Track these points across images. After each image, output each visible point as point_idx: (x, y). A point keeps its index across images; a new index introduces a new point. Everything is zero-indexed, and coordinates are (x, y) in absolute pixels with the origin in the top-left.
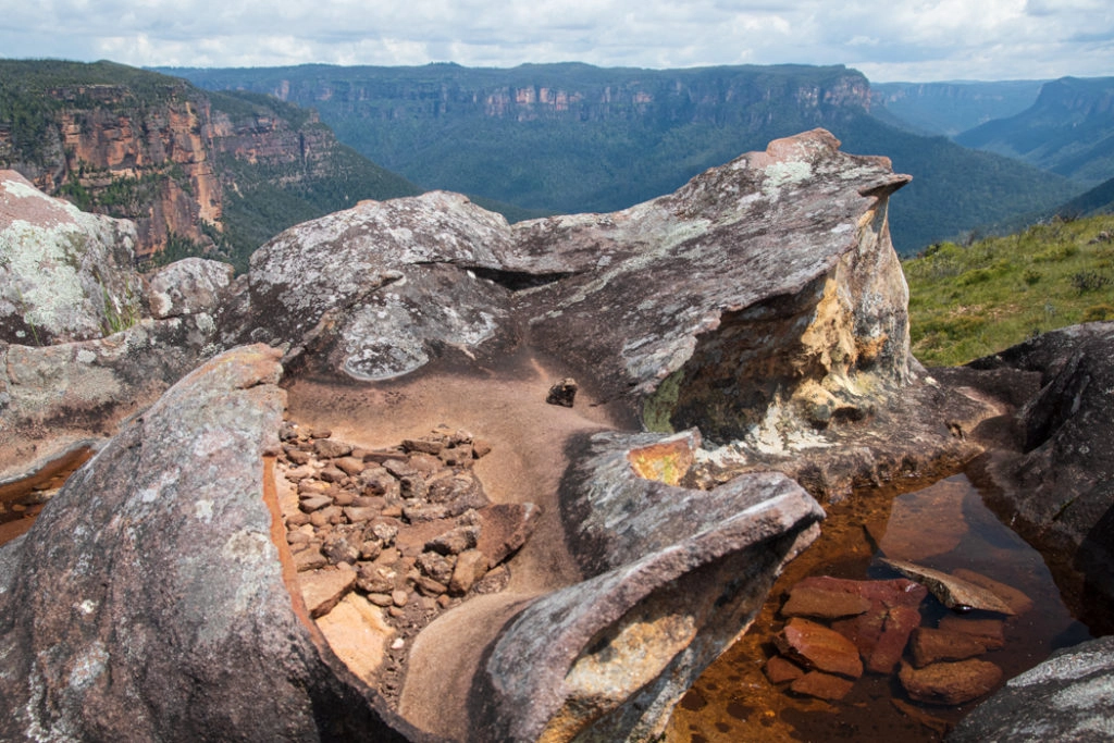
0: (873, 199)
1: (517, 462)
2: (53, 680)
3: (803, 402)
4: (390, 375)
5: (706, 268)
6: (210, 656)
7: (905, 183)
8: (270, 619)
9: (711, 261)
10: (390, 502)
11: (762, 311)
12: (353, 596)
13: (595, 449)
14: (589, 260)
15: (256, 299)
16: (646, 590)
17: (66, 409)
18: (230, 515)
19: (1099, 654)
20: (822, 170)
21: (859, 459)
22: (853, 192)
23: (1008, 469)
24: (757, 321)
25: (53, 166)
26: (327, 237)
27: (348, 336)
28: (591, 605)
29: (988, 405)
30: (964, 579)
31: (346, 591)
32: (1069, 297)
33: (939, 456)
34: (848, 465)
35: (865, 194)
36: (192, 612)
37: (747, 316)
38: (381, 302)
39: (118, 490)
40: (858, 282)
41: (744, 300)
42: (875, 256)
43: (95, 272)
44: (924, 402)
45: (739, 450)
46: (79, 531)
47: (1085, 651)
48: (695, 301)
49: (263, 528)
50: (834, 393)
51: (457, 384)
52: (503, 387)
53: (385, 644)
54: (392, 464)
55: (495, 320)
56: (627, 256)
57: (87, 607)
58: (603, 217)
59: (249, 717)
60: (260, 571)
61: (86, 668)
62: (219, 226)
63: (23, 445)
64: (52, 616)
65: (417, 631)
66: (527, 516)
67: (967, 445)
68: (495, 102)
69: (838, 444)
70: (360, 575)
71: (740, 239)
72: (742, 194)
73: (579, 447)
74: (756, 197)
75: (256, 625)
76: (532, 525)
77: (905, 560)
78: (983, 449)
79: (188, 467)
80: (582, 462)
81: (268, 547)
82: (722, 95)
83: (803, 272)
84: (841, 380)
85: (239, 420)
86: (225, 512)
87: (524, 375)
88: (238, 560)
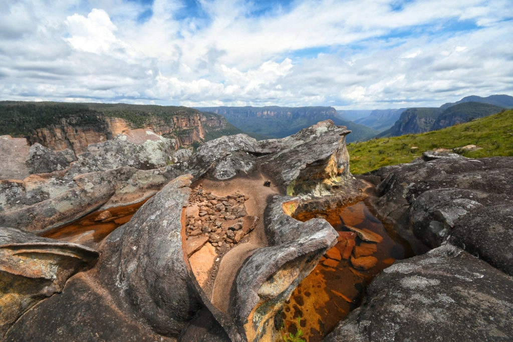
0: (343, 136)
1: (255, 203)
2: (124, 269)
3: (325, 184)
4: (226, 178)
5: (302, 152)
6: (161, 269)
7: (350, 132)
8: (177, 260)
9: (304, 151)
10: (222, 213)
11: (316, 164)
12: (208, 243)
13: (274, 201)
14: (275, 150)
15: (197, 159)
16: (284, 262)
17: (151, 185)
18: (171, 226)
19: (410, 264)
20: (330, 129)
21: (338, 198)
22: (338, 134)
23: (375, 202)
24: (314, 166)
25: (172, 127)
26: (215, 144)
27: (218, 168)
28: (267, 267)
29: (368, 184)
30: (365, 231)
31: (206, 242)
32: (377, 155)
33: (357, 197)
34: (336, 200)
35: (341, 135)
36: (157, 255)
37: (312, 165)
38: (226, 160)
39: (146, 215)
40: (338, 156)
41: (311, 161)
42: (342, 149)
43: (166, 151)
44: (353, 184)
45: (309, 195)
46: (136, 225)
47: (405, 262)
48: (300, 161)
49: (179, 230)
50: (332, 182)
51: (243, 180)
52: (253, 181)
53: (214, 259)
54: (224, 202)
55: (253, 164)
56: (284, 149)
57: (135, 248)
58: (279, 140)
59: (170, 289)
60: (176, 244)
61: (132, 266)
62: (204, 139)
63: (140, 194)
64: (126, 250)
65: (224, 255)
66: (255, 220)
67: (364, 195)
68: (259, 114)
69: (333, 194)
70: (210, 237)
71: (310, 145)
72: (311, 135)
73: (270, 200)
74: (314, 135)
75: (173, 261)
76: (256, 223)
77: (350, 225)
78: (367, 196)
79: (163, 210)
80: (270, 205)
81: (179, 236)
82: (305, 113)
83: (326, 154)
84: (334, 179)
85: (178, 197)
86: (170, 225)
87: (259, 178)
88: (171, 240)
